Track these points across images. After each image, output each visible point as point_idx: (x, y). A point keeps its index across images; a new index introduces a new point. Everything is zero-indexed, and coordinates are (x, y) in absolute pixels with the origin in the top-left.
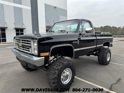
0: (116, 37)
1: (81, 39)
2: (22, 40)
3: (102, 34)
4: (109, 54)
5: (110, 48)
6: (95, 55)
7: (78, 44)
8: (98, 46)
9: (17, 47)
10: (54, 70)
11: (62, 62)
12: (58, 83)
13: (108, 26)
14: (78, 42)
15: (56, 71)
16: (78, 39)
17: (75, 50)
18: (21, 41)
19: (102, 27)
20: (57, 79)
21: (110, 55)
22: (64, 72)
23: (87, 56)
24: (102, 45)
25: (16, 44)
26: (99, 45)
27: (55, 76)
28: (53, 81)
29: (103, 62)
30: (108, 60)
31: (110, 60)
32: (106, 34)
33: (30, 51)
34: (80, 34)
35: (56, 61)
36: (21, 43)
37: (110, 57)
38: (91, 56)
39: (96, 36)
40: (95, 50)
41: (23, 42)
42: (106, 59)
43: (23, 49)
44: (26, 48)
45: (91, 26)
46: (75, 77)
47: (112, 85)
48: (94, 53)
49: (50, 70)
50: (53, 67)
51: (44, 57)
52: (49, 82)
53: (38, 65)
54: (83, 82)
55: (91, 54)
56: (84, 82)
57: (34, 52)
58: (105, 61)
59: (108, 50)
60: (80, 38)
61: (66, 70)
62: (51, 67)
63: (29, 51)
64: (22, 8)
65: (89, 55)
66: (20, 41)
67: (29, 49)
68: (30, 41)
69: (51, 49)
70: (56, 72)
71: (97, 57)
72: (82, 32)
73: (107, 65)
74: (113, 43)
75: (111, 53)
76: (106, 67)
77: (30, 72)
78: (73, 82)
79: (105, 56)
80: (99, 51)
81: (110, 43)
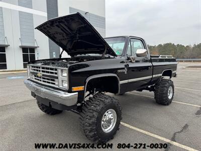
0: (182, 61)
1: (130, 66)
2: (43, 68)
3: (160, 58)
4: (170, 89)
5: (173, 79)
6: (150, 90)
7: (126, 73)
8: (154, 76)
9: (34, 77)
10: (91, 111)
11: (103, 100)
12: (96, 130)
13: (170, 44)
14: (125, 71)
15: (95, 113)
16: (126, 66)
17: (121, 82)
18: (41, 69)
19: (160, 46)
20: (96, 124)
21: (173, 90)
22: (105, 115)
23: (138, 92)
24: (161, 75)
25: (31, 73)
26: (157, 75)
27: (93, 120)
28: (90, 128)
29: (162, 101)
30: (170, 97)
31: (172, 98)
32: (167, 58)
33: (57, 83)
34: (128, 59)
35: (94, 99)
36: (41, 72)
37: (173, 93)
38: (144, 91)
39: (151, 61)
40: (150, 82)
41: (43, 70)
42: (167, 96)
43: (44, 81)
44: (49, 79)
45: (145, 46)
46: (121, 123)
47: (175, 134)
48: (149, 87)
49: (86, 112)
50: (89, 108)
51: (77, 93)
52: (84, 130)
53: (69, 104)
54: (132, 130)
55: (144, 89)
56: (135, 130)
57: (62, 85)
58: (165, 98)
59: (169, 82)
60: (128, 65)
61: (107, 112)
62: (87, 107)
63: (54, 84)
64: (32, 14)
65: (141, 90)
66: (38, 69)
67: (54, 80)
68: (56, 70)
69: (88, 80)
70: (94, 115)
71: (153, 92)
72: (131, 56)
73: (168, 104)
74: (178, 72)
75: (175, 87)
76: (167, 107)
77: (52, 116)
78: (118, 129)
79: (165, 92)
80: (156, 84)
81: (173, 72)
